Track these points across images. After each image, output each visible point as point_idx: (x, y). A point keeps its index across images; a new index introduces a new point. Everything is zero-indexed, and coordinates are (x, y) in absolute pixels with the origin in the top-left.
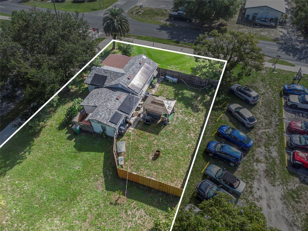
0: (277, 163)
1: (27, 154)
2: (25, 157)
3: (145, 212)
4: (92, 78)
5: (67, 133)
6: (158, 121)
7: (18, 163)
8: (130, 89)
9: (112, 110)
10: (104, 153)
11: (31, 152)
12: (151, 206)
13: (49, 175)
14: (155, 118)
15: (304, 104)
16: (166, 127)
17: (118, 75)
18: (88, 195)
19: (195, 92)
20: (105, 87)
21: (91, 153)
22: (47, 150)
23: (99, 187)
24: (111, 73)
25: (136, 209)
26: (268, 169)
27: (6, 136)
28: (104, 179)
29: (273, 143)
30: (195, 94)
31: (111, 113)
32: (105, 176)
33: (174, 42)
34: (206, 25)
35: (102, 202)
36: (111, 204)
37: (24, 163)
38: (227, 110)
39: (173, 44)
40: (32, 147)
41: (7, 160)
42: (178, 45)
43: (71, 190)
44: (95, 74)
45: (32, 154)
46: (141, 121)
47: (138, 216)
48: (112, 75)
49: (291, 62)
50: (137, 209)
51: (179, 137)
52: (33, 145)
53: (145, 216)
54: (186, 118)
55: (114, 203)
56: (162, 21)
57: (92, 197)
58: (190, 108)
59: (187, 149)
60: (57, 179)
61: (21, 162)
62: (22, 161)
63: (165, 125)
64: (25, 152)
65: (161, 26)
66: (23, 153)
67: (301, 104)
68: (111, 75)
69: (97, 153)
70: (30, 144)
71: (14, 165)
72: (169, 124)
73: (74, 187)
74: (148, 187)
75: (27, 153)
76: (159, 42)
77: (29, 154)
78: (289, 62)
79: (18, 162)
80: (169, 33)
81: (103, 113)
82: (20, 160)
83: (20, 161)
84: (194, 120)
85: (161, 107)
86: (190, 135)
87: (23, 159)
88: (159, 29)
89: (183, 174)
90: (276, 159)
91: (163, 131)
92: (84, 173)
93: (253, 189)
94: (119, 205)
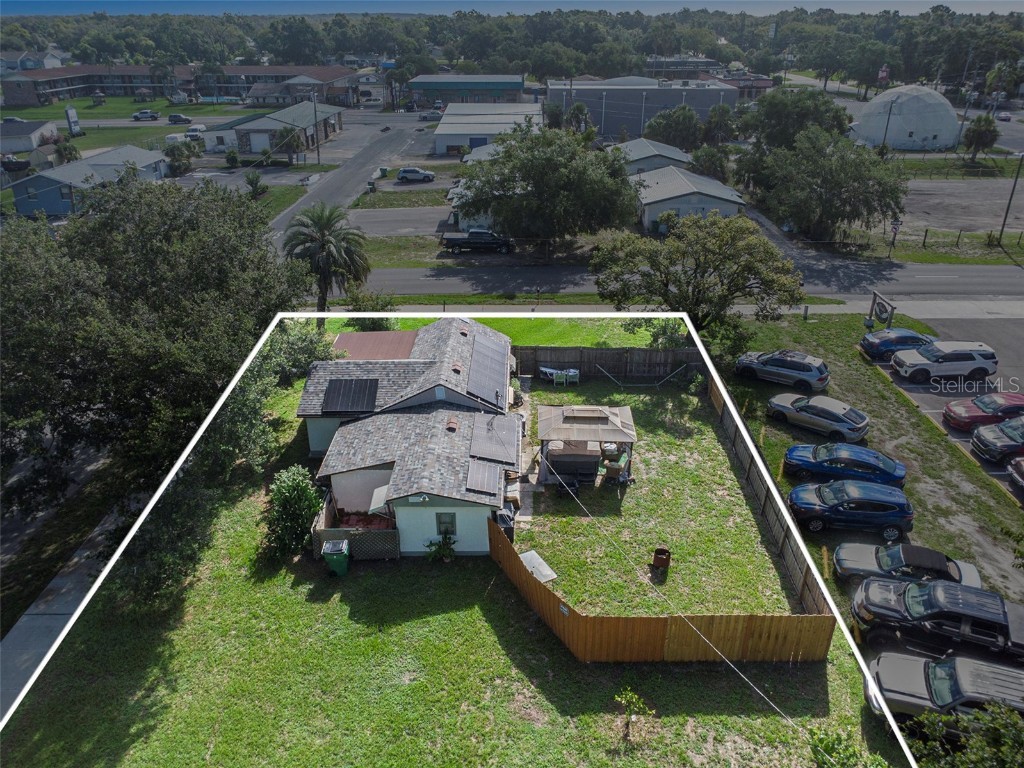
0: (992, 504)
1: (164, 692)
2: (160, 705)
3: (748, 739)
4: (322, 395)
5: (295, 585)
6: (594, 481)
7: (138, 735)
8: (477, 397)
9: (455, 460)
10: (477, 608)
11: (180, 681)
12: (754, 717)
13: (305, 734)
14: (580, 474)
15: (944, 364)
16: (628, 490)
17: (414, 370)
18: (509, 752)
19: (647, 394)
20: (383, 412)
21: (430, 619)
22: (247, 657)
23: (530, 715)
24: (384, 368)
25: (711, 740)
26: (982, 524)
27: (25, 657)
28: (532, 683)
29: (944, 466)
30: (647, 398)
31: (458, 468)
32: (532, 673)
33: (499, 297)
34: (560, 255)
35: (575, 760)
36: (613, 753)
37: (168, 727)
38: (768, 416)
39: (497, 301)
40: (175, 665)
41: (80, 739)
42: (514, 302)
43: (430, 758)
44: (331, 381)
45: (182, 685)
46: (542, 493)
47: (736, 760)
48: (391, 375)
49: (830, 297)
50: (715, 739)
51: (688, 506)
52: (172, 657)
53: (756, 751)
54: (672, 458)
55: (623, 748)
56: (428, 260)
57: (526, 754)
58: (661, 432)
59: (733, 530)
60: (346, 738)
61: (153, 728)
62: (152, 723)
63: (624, 486)
64: (152, 689)
65: (434, 269)
66: (139, 694)
67: (936, 364)
68: (388, 375)
69: (452, 615)
70: (160, 655)
71: (126, 748)
72: (634, 480)
73: (434, 743)
74: (699, 662)
75: (162, 691)
76: (455, 303)
77: (174, 690)
78: (825, 296)
79: (133, 730)
80: (469, 279)
81: (432, 470)
82: (142, 721)
83: (141, 726)
84: (696, 456)
85: (601, 427)
86: (716, 494)
87: (154, 716)
88: (433, 276)
89: (775, 596)
90: (980, 497)
91: (627, 503)
92: (443, 689)
93: (990, 580)
94: (643, 750)
